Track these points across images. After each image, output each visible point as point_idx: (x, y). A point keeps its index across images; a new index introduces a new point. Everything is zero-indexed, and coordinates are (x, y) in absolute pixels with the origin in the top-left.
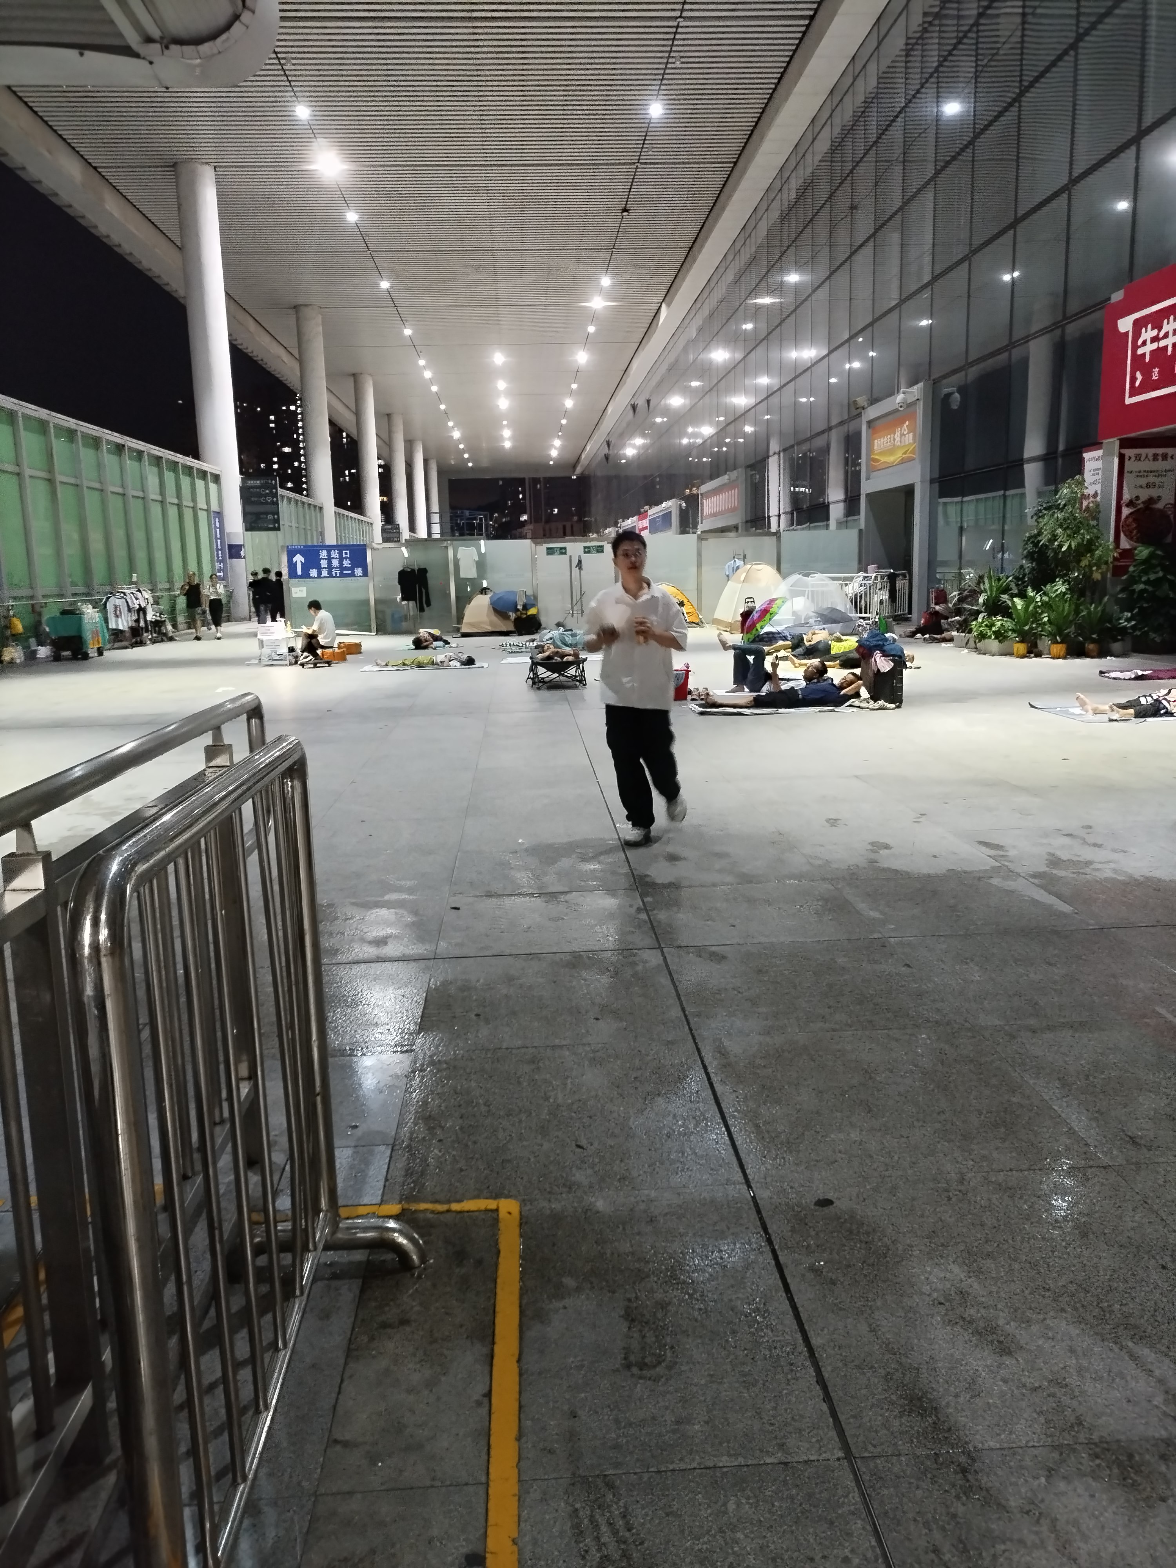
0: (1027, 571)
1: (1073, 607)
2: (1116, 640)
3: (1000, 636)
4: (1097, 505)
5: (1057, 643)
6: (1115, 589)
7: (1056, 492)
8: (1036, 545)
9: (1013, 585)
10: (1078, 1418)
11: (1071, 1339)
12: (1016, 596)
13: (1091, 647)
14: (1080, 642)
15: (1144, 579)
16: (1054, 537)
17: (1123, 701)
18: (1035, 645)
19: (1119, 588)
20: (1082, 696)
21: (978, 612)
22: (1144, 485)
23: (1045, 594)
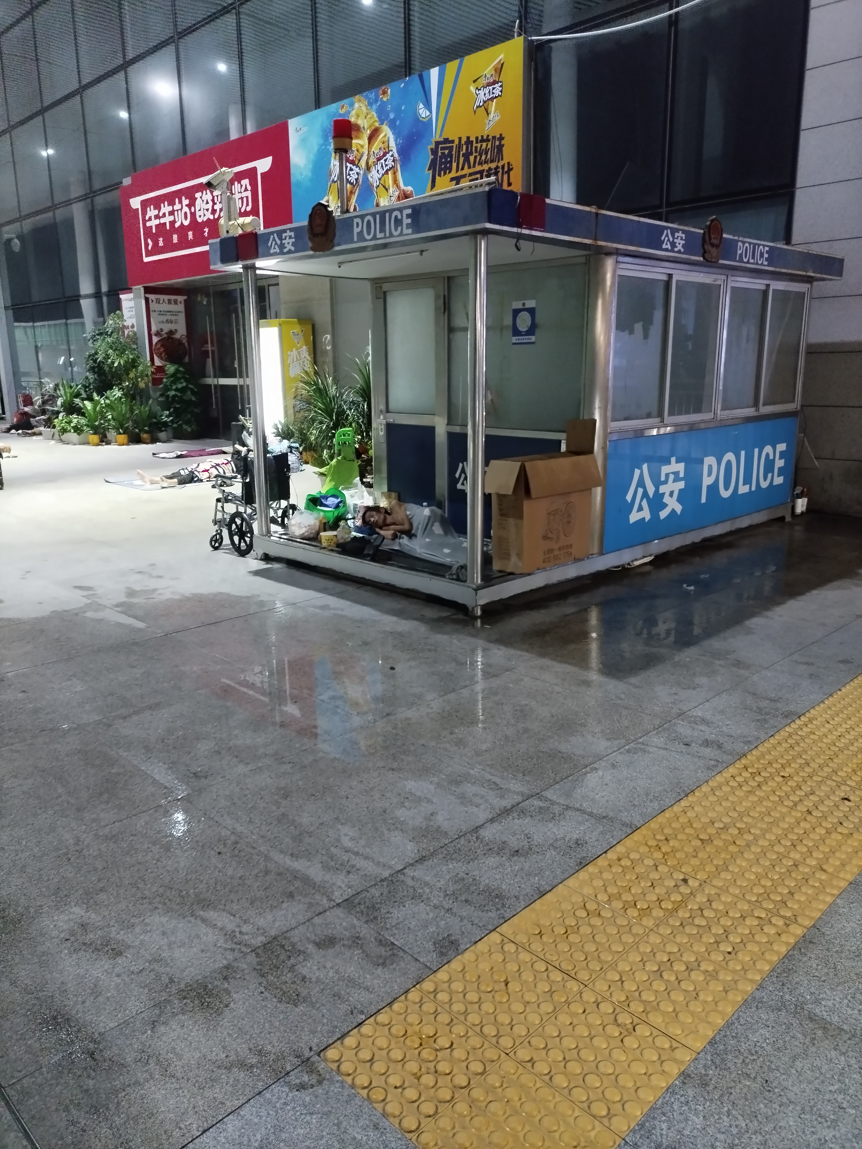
0: (91, 381)
1: (128, 407)
2: (162, 431)
3: (78, 430)
4: (135, 334)
5: (120, 434)
6: (155, 394)
7: (104, 323)
8: (95, 361)
9: (82, 392)
10: (170, 978)
11: (163, 926)
12: (86, 399)
13: (145, 436)
14: (137, 433)
15: (174, 387)
16: (108, 357)
17: (169, 473)
18: (105, 436)
19: (158, 393)
20: (141, 472)
21: (58, 413)
22: (165, 320)
23: (107, 398)
